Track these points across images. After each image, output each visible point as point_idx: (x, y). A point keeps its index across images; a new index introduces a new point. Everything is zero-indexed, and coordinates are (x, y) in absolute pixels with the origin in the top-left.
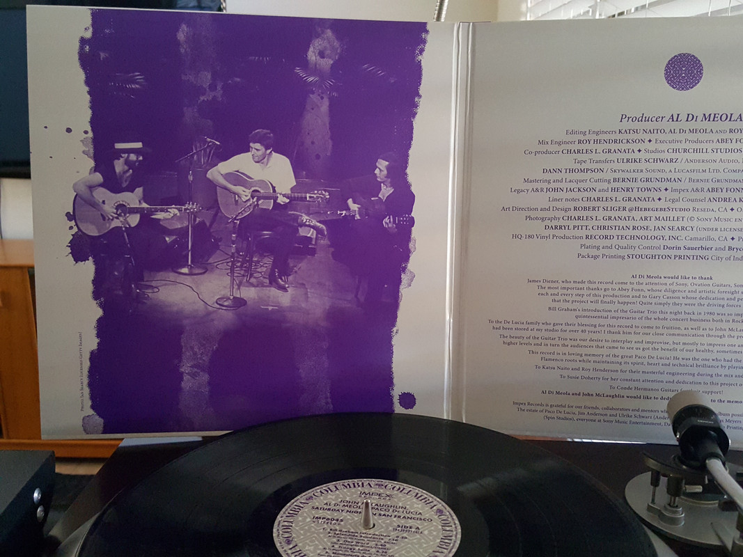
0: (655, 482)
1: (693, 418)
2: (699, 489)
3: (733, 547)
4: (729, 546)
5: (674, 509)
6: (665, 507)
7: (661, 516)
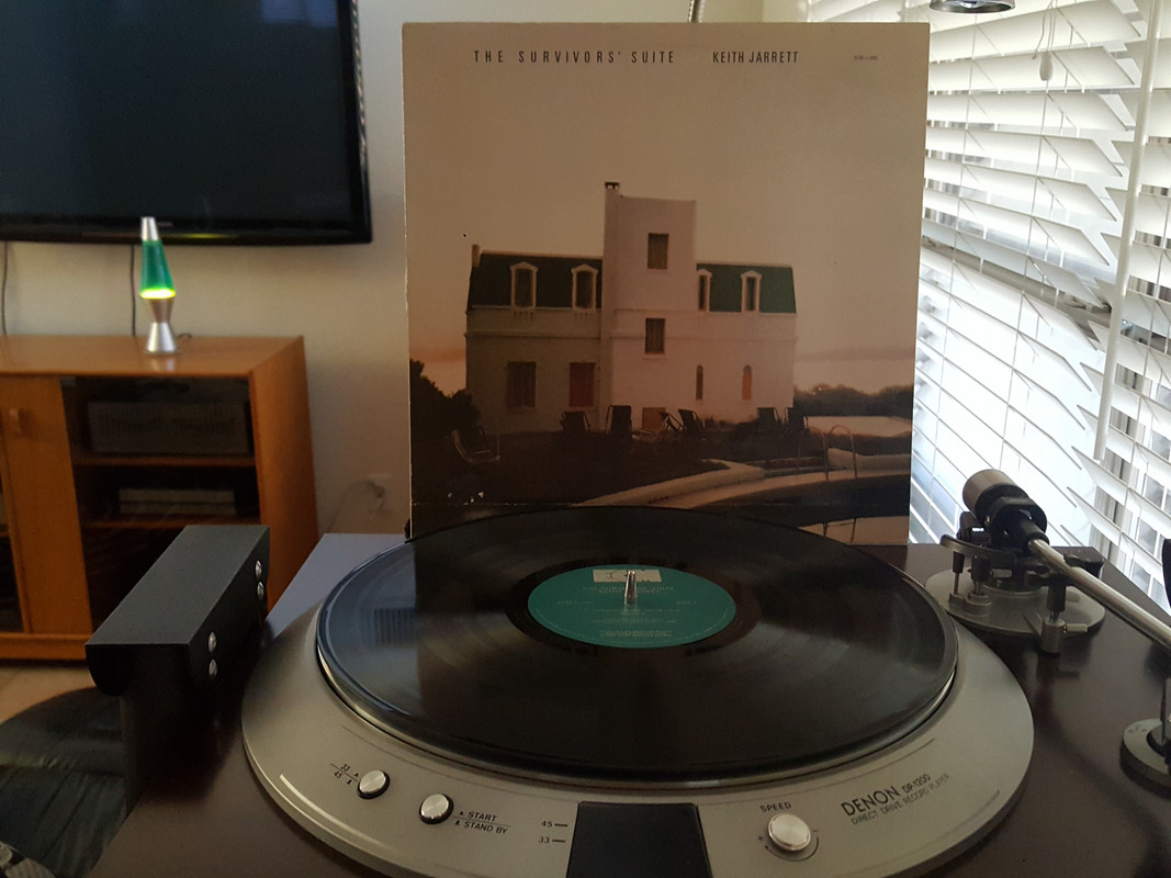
0: (958, 569)
1: (1003, 498)
2: (1008, 574)
3: (1043, 631)
4: (1040, 632)
5: (981, 597)
6: (969, 597)
7: (964, 605)
